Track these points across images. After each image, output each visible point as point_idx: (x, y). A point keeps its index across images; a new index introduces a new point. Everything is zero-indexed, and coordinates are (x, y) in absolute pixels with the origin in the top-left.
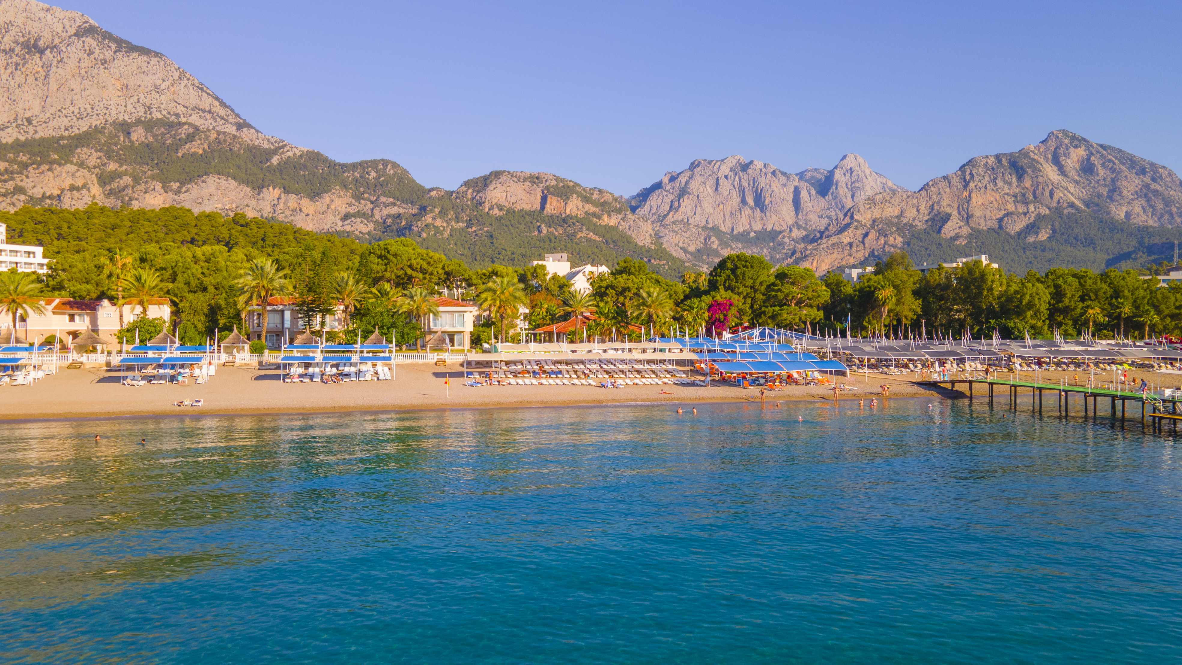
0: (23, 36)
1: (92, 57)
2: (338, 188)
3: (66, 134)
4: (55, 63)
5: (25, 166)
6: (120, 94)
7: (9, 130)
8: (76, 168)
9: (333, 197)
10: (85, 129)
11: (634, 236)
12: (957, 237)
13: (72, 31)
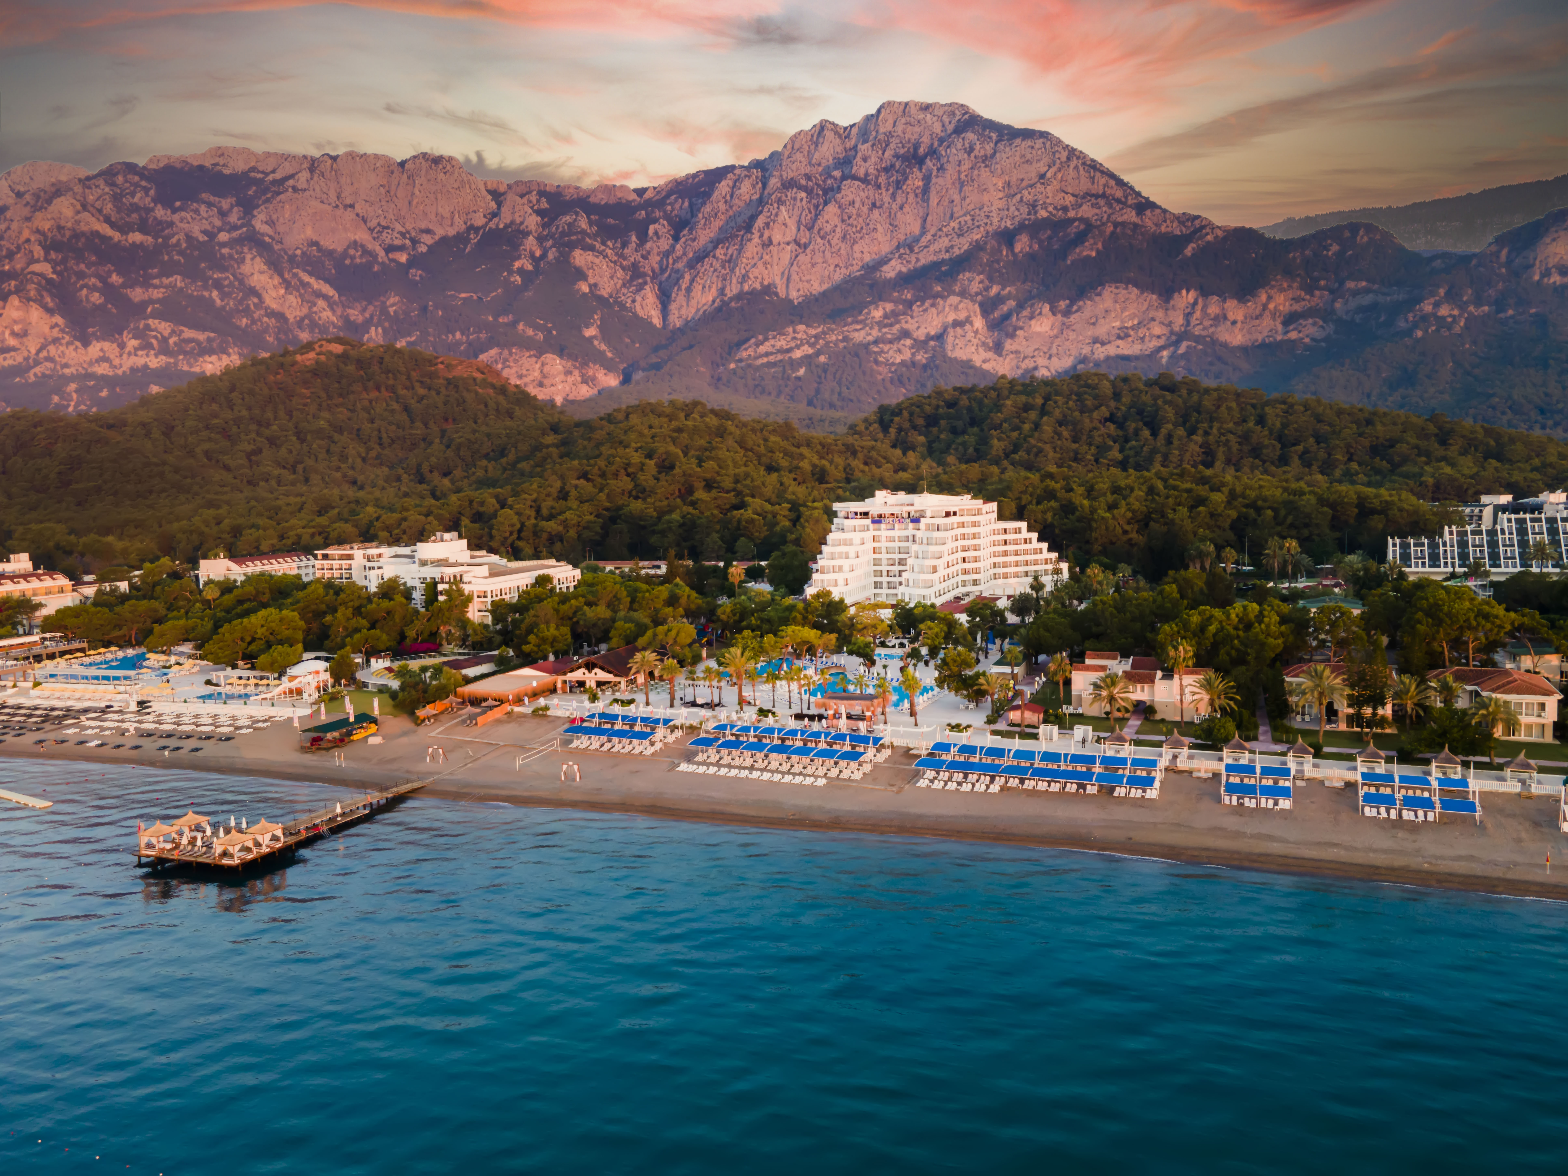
0: (903, 147)
1: (972, 155)
2: (1279, 277)
3: (947, 256)
4: (934, 173)
5: (909, 304)
6: (1001, 195)
7: (893, 263)
8: (959, 298)
9: (1272, 292)
10: (966, 247)
13: (950, 128)
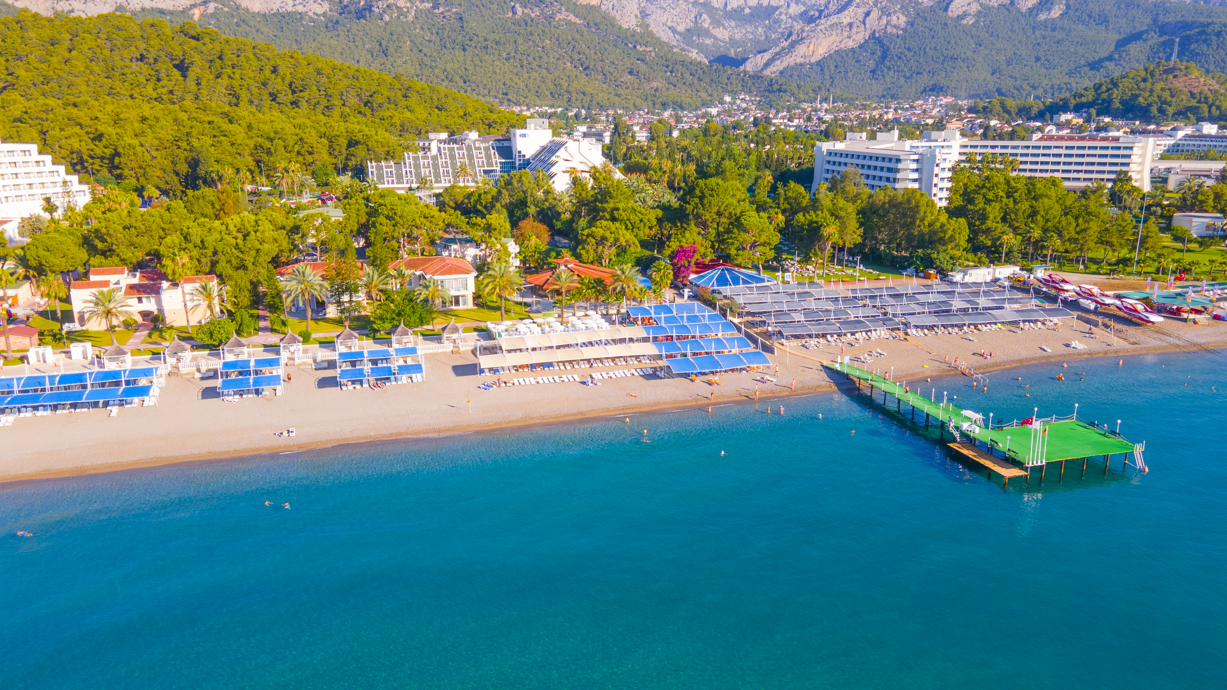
11: (618, 18)
12: (965, 15)
